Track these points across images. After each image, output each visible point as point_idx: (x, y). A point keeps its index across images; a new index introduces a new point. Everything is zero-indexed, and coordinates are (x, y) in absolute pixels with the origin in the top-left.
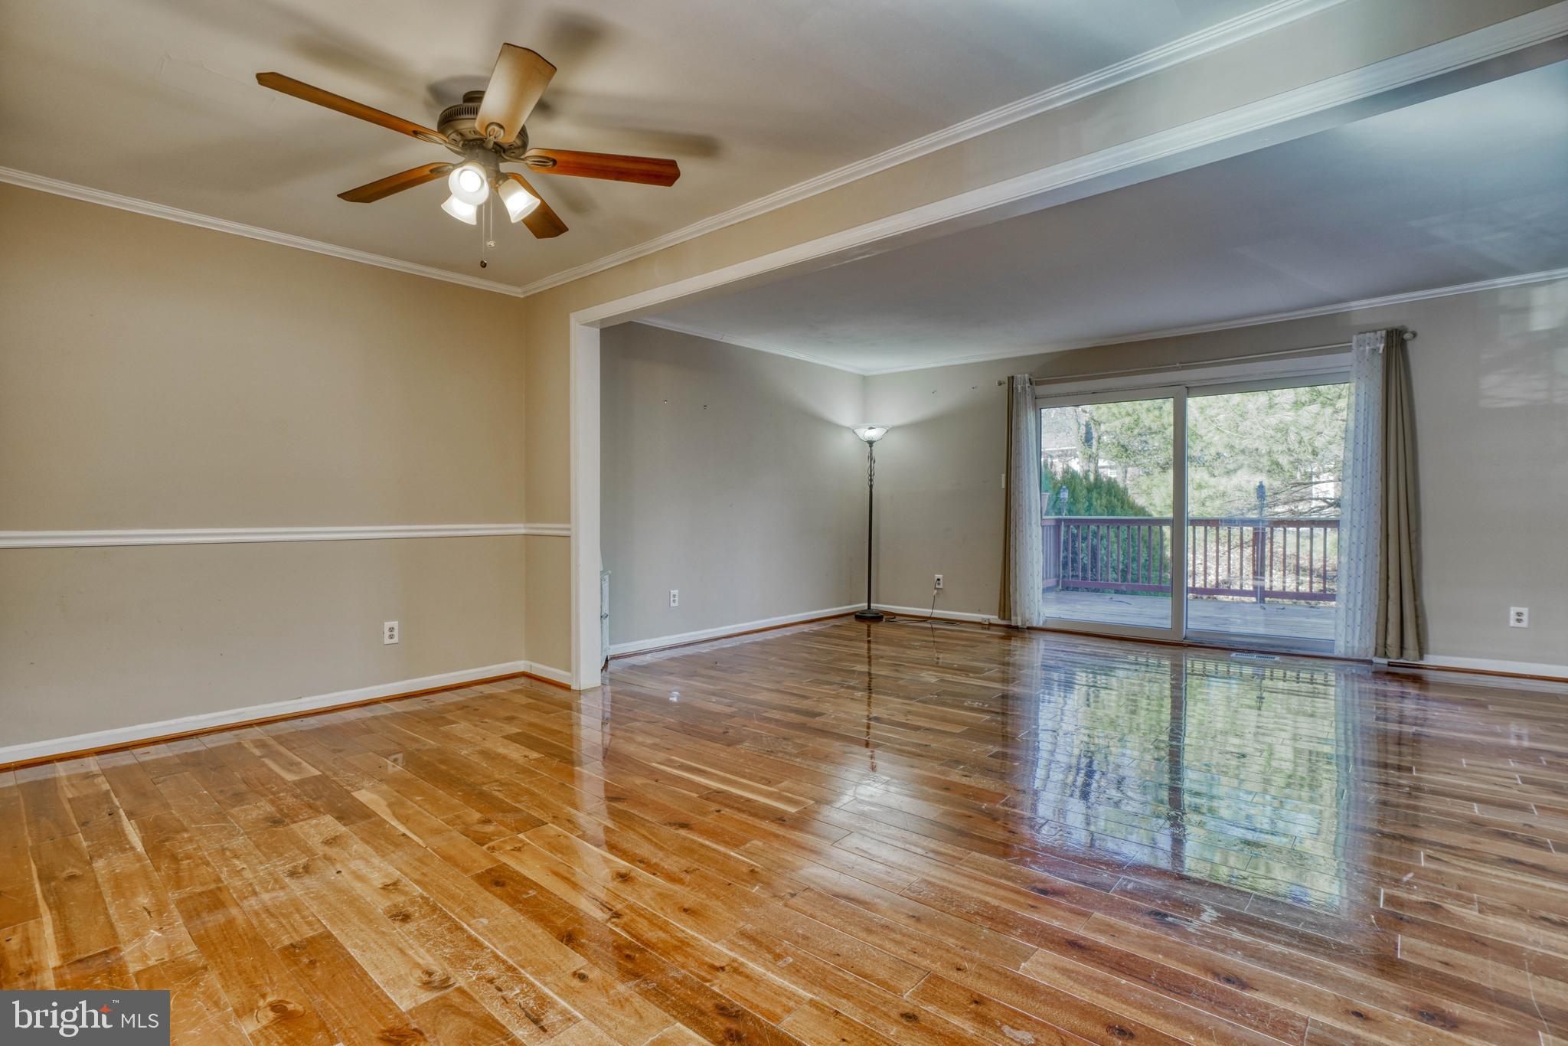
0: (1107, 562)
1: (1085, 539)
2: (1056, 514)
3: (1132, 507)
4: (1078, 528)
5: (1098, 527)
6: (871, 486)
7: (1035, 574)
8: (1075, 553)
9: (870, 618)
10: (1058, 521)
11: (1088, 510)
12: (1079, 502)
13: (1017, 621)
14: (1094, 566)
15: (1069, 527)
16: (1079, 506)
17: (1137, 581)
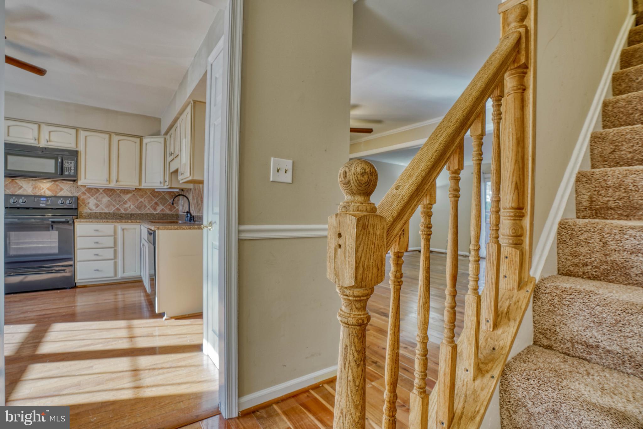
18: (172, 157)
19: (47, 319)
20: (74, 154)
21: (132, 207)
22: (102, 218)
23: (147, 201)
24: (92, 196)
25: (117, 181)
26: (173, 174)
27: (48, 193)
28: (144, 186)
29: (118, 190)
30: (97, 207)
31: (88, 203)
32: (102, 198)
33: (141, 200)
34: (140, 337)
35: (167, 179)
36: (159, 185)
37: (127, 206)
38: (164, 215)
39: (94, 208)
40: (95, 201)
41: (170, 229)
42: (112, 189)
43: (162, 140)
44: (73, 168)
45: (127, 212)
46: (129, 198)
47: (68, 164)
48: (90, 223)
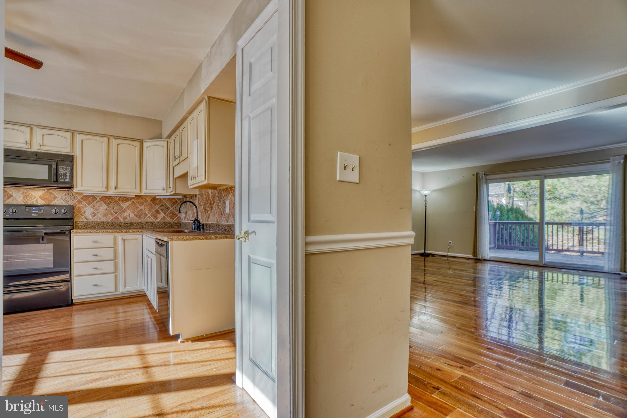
0: (516, 239)
1: (506, 230)
2: (495, 220)
3: (527, 217)
4: (503, 225)
5: (512, 225)
6: (426, 210)
7: (486, 241)
8: (502, 235)
9: (425, 255)
10: (495, 223)
11: (508, 218)
12: (504, 216)
13: (480, 257)
14: (510, 240)
15: (500, 225)
16: (504, 217)
17: (528, 246)
18: (177, 162)
19: (43, 346)
20: (69, 159)
21: (131, 215)
22: (99, 228)
23: (147, 209)
24: (89, 205)
25: (116, 188)
26: (177, 179)
27: (41, 202)
28: (145, 192)
29: (117, 197)
30: (94, 216)
31: (85, 212)
32: (99, 206)
33: (140, 208)
34: (156, 366)
35: (171, 185)
36: (161, 191)
37: (126, 214)
38: (166, 223)
39: (90, 217)
40: (92, 210)
41: (185, 240)
42: (110, 197)
43: (164, 143)
44: (68, 175)
45: (126, 221)
46: (128, 206)
47: (63, 170)
48: (88, 234)
